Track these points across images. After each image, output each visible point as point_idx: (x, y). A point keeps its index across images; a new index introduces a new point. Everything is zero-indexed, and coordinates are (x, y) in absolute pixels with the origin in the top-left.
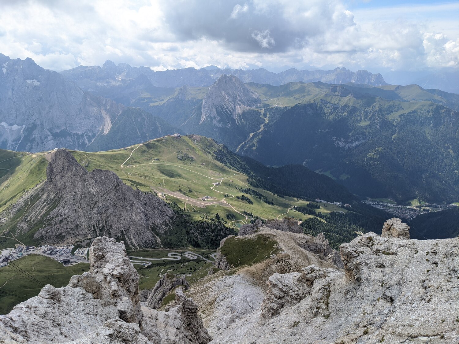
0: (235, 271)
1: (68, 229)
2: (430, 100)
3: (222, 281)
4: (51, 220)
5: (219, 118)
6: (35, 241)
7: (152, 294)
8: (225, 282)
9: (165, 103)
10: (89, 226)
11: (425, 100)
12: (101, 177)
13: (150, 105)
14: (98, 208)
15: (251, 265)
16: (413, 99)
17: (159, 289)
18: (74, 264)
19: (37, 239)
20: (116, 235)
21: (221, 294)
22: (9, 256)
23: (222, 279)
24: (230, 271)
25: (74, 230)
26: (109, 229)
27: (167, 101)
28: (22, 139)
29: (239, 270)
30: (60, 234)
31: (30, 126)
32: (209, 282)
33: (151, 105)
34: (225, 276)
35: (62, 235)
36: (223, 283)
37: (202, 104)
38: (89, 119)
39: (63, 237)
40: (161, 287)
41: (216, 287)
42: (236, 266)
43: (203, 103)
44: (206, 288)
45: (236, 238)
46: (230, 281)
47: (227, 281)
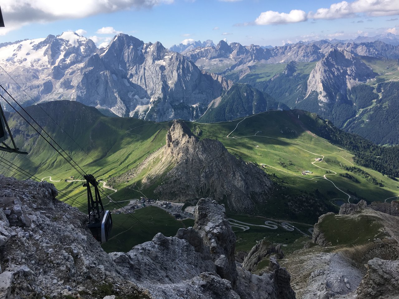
0: (333, 249)
1: (180, 189)
3: (318, 256)
4: (167, 180)
5: (325, 94)
6: (155, 196)
7: (248, 257)
8: (321, 258)
9: (271, 79)
10: (197, 187)
12: (210, 145)
13: (256, 81)
14: (205, 172)
15: (351, 246)
17: (255, 254)
18: (184, 219)
19: (156, 194)
20: (220, 199)
21: (317, 269)
22: (135, 206)
23: (318, 255)
24: (328, 249)
25: (185, 190)
26: (214, 192)
27: (273, 77)
28: (149, 110)
29: (337, 249)
30: (174, 192)
31: (156, 100)
32: (304, 255)
33: (258, 80)
34: (322, 253)
35: (176, 193)
36: (319, 258)
37: (308, 79)
38: (202, 93)
39: (176, 195)
40: (257, 252)
41: (312, 262)
42: (334, 243)
43: (310, 78)
44: (301, 261)
45: (336, 216)
46: (327, 258)
47: (323, 258)
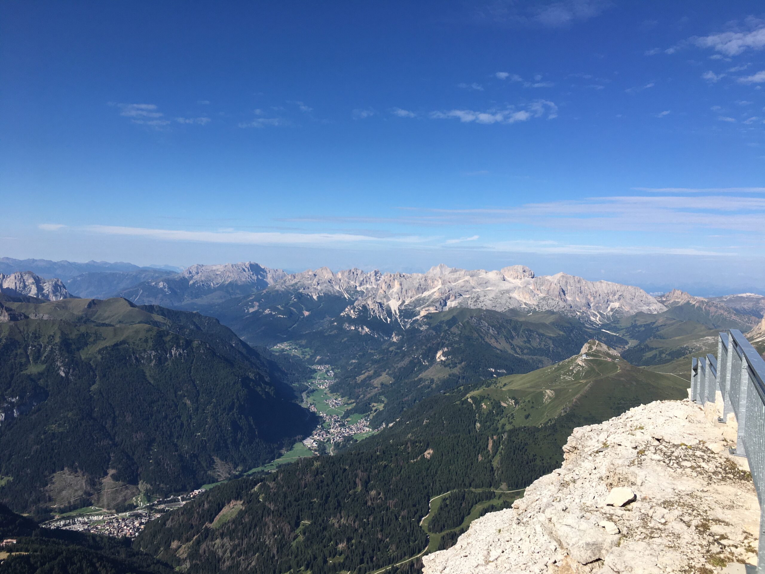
2: (146, 323)
11: (139, 323)
16: (120, 322)
